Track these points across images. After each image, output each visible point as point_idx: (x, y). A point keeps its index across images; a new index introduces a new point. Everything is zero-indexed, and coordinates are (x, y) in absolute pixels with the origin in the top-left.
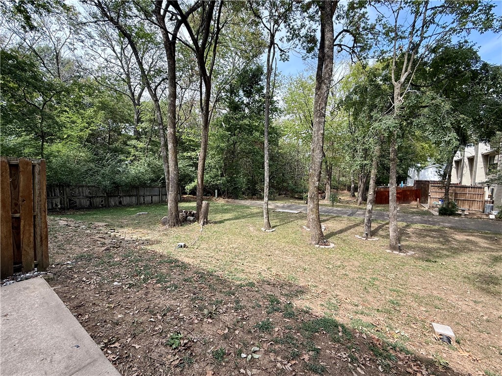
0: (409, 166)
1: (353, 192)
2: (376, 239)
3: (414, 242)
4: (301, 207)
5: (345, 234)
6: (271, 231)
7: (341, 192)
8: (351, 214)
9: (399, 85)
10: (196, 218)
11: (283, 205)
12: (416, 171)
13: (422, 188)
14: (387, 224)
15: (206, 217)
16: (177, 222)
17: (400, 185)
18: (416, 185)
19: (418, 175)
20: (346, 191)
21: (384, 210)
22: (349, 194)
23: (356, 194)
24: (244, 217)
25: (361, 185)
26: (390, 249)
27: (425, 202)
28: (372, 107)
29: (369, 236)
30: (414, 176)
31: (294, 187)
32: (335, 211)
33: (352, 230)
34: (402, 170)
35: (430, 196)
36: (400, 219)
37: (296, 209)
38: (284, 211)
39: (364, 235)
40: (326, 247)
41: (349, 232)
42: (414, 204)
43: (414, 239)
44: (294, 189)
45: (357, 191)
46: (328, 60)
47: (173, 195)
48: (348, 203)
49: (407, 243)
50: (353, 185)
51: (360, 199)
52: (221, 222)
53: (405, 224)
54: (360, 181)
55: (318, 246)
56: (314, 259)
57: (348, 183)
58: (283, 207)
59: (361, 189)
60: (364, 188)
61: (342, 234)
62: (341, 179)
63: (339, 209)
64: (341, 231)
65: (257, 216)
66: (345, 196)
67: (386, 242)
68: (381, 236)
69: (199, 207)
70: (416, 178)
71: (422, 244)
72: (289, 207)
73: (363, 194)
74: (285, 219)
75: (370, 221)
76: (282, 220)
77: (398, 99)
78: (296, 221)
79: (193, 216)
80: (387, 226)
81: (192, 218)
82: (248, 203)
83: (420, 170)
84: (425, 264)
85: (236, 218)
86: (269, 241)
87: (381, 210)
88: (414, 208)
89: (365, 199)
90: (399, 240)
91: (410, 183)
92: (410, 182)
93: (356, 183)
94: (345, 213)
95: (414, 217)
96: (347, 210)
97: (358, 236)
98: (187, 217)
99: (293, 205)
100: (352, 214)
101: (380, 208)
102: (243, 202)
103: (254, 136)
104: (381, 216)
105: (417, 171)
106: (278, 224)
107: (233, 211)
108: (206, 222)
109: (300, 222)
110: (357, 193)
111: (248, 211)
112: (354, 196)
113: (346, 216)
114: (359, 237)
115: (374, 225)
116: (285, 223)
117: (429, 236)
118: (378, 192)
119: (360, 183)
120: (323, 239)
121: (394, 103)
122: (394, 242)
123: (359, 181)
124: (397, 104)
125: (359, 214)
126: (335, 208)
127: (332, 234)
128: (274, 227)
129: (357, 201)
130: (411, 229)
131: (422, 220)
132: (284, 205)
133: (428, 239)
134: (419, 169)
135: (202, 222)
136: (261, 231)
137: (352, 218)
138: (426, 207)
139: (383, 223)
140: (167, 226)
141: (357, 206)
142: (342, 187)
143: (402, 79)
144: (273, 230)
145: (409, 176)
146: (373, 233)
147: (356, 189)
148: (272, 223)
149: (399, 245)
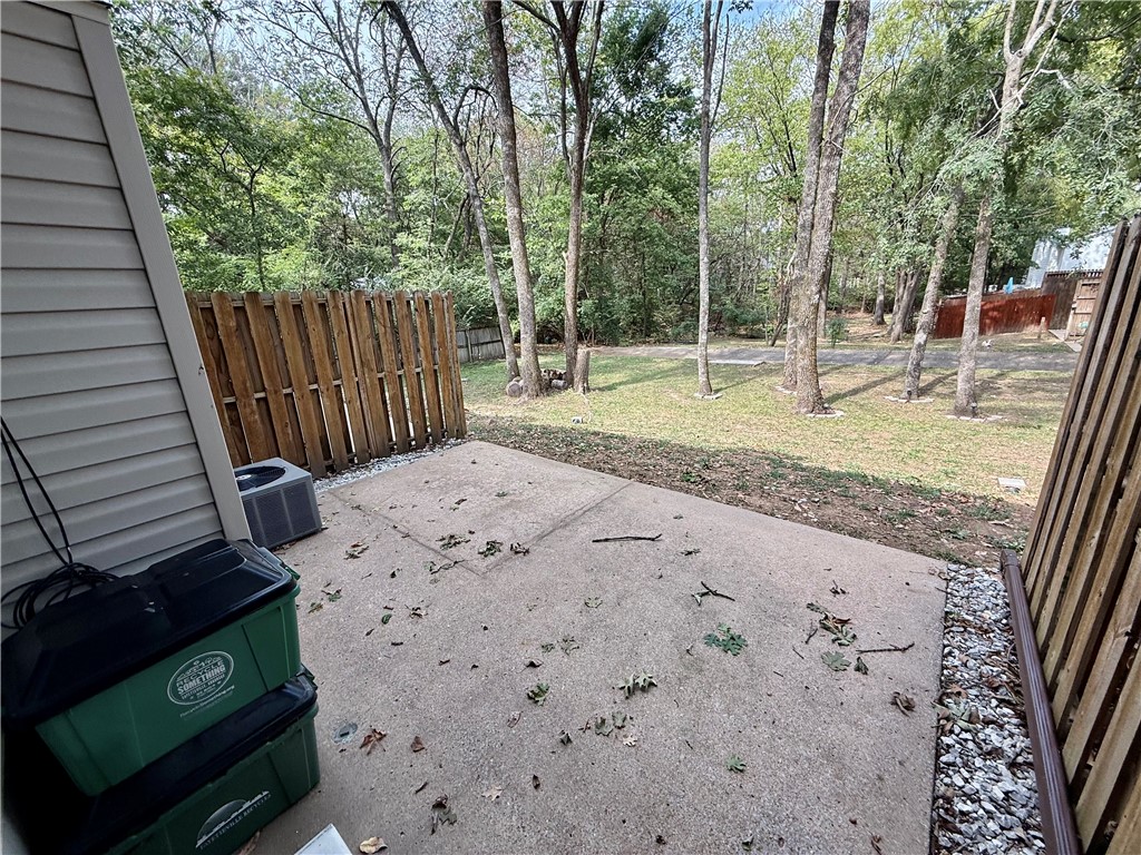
0: (1038, 236)
1: (880, 312)
2: (928, 399)
3: (1007, 401)
4: (761, 354)
5: (865, 395)
6: (714, 397)
7: (847, 316)
8: (875, 360)
9: (1020, 61)
10: (570, 383)
11: (719, 351)
12: (1053, 249)
13: (1059, 289)
14: (956, 374)
15: (585, 380)
16: (541, 389)
17: (1005, 286)
18: (1045, 285)
19: (1059, 259)
20: (860, 314)
21: (953, 349)
22: (870, 318)
23: (887, 318)
24: (648, 378)
25: (903, 297)
26: (955, 414)
27: (1062, 324)
28: (951, 113)
29: (914, 396)
30: (1047, 262)
31: (737, 311)
32: (838, 358)
33: (878, 388)
34: (1015, 249)
35: (1074, 309)
36: (988, 363)
37: (751, 357)
38: (728, 362)
39: (905, 394)
40: (828, 416)
41: (871, 391)
42: (1031, 331)
43: (1009, 396)
44: (736, 316)
45: (891, 311)
46: (858, 22)
47: (529, 340)
48: (866, 339)
49: (992, 404)
50: (881, 298)
51: (898, 328)
52: (610, 388)
53: (996, 372)
54: (902, 286)
55: (812, 415)
56: (809, 433)
57: (868, 293)
58: (721, 356)
59: (903, 304)
60: (909, 301)
61: (858, 396)
62: (849, 284)
63: (848, 352)
64: (855, 392)
65: (675, 375)
66: (860, 324)
67: (949, 404)
68: (938, 395)
69: (572, 361)
70: (1053, 267)
71: (1024, 404)
72: (733, 355)
73: (905, 317)
74: (737, 376)
75: (918, 367)
76: (726, 378)
77: (1011, 95)
78: (758, 380)
79: (560, 378)
80: (955, 377)
81: (561, 383)
82: (642, 351)
83: (1067, 246)
84: (1016, 432)
85: (635, 381)
86: (718, 412)
87: (946, 349)
88: (1031, 341)
89: (910, 329)
90: (974, 397)
91: (1034, 282)
92: (1034, 278)
93: (890, 291)
94: (862, 360)
95: (1022, 359)
96: (866, 353)
97: (891, 398)
98: (551, 380)
99: (743, 351)
100: (878, 360)
101: (944, 345)
102: (631, 351)
103: (651, 199)
104: (944, 360)
105: (1059, 247)
106: (723, 386)
107: (624, 367)
108: (587, 390)
109: (766, 380)
110: (891, 316)
111: (653, 367)
112: (882, 322)
113: (863, 365)
114: (893, 399)
115: (926, 378)
116: (738, 384)
117: (1043, 390)
118: (945, 308)
119: (901, 290)
120: (821, 404)
121: (1000, 106)
122: (965, 402)
123: (899, 287)
124: (1008, 108)
125: (894, 360)
126: (838, 351)
127: (837, 397)
128: (717, 391)
129: (889, 333)
130: (1007, 381)
131: (1039, 363)
132: (722, 352)
133: (1039, 394)
134: (1063, 242)
135: (581, 389)
136: (694, 398)
137: (879, 367)
138: (1060, 336)
139: (948, 373)
140: (524, 397)
141: (889, 344)
142: (851, 305)
143: (1028, 46)
144: (718, 395)
145: (1034, 264)
146: (922, 392)
147: (888, 307)
148: (715, 384)
149: (974, 405)
